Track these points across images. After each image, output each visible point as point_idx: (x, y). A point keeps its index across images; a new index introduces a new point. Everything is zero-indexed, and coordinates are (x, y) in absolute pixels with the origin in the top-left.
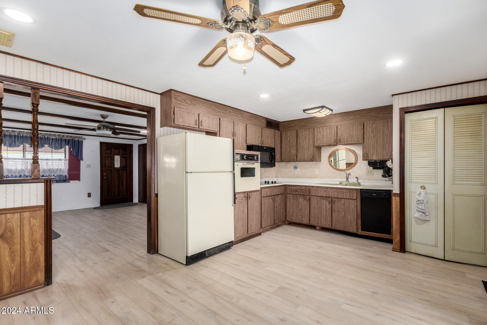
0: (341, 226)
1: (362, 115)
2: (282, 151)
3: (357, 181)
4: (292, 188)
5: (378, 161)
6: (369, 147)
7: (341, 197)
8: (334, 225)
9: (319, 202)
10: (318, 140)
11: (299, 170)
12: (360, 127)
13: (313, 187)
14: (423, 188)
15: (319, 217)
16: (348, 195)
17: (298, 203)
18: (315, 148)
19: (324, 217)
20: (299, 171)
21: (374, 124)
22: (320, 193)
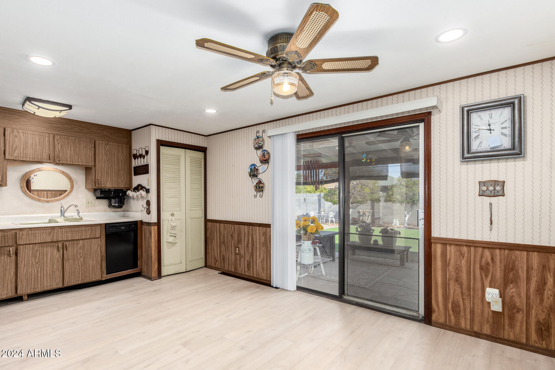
0: (78, 278)
1: (92, 130)
3: (78, 214)
5: (112, 189)
6: (101, 172)
7: (77, 238)
8: (67, 280)
9: (38, 252)
10: (15, 150)
12: (90, 146)
13: (22, 229)
14: (172, 215)
15: (37, 276)
16: (88, 233)
19: (48, 274)
21: (108, 146)
22: (39, 238)
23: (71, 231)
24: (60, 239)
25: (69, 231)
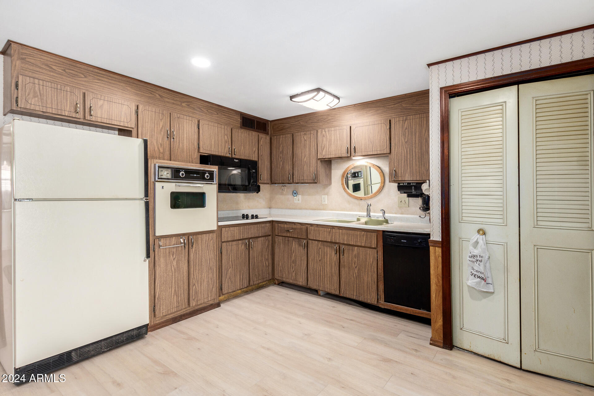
0: (353, 292)
1: (388, 107)
2: (273, 167)
3: (383, 215)
4: (282, 225)
5: (412, 183)
6: (398, 160)
7: (353, 244)
8: (343, 289)
9: (320, 250)
10: (323, 149)
11: (300, 197)
12: (385, 128)
13: (311, 225)
14: (483, 232)
15: (320, 275)
16: (363, 240)
17: (291, 250)
18: (319, 162)
19: (328, 276)
20: (300, 199)
21: (406, 122)
23: (347, 234)
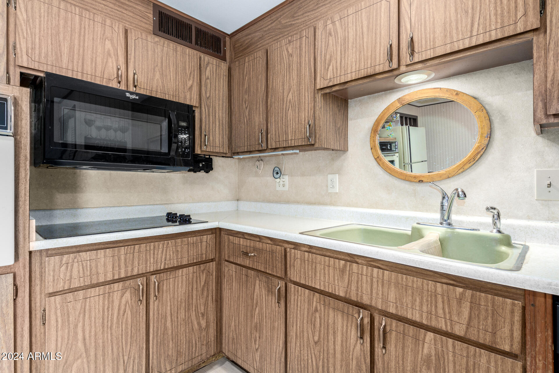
7: (417, 318)
9: (317, 315)
10: (329, 65)
13: (296, 246)
18: (319, 97)
22: (322, 278)
23: (397, 284)
24: (366, 300)
25: (389, 281)
